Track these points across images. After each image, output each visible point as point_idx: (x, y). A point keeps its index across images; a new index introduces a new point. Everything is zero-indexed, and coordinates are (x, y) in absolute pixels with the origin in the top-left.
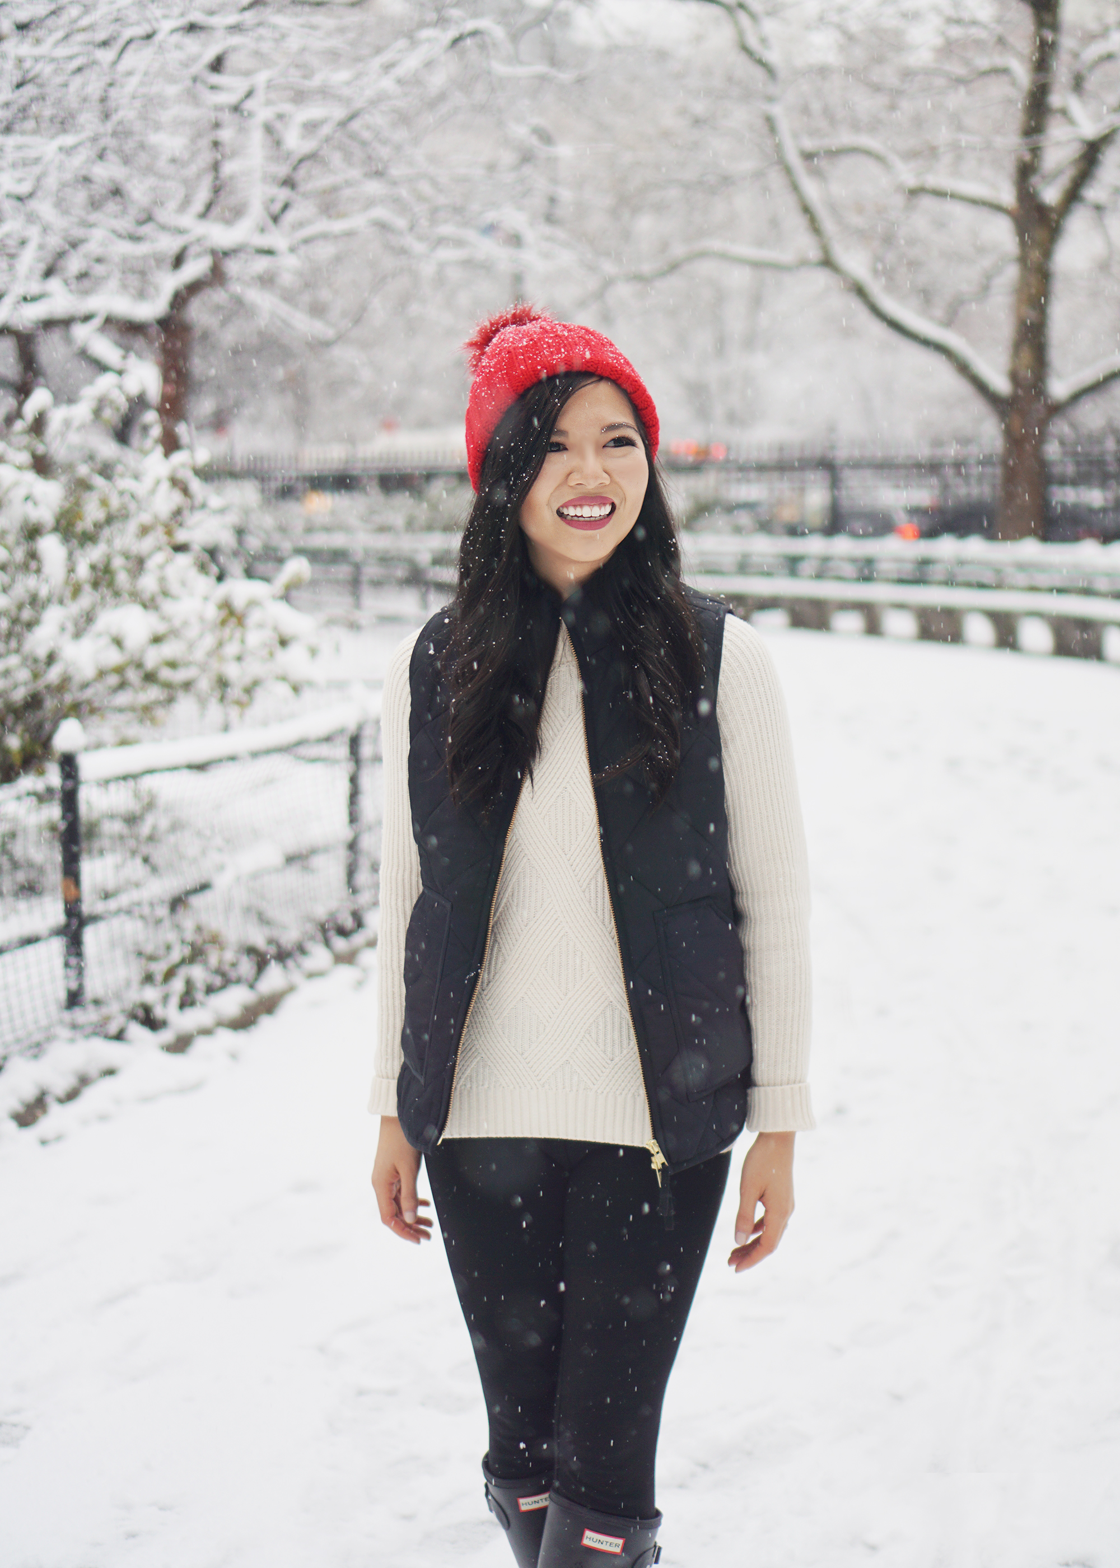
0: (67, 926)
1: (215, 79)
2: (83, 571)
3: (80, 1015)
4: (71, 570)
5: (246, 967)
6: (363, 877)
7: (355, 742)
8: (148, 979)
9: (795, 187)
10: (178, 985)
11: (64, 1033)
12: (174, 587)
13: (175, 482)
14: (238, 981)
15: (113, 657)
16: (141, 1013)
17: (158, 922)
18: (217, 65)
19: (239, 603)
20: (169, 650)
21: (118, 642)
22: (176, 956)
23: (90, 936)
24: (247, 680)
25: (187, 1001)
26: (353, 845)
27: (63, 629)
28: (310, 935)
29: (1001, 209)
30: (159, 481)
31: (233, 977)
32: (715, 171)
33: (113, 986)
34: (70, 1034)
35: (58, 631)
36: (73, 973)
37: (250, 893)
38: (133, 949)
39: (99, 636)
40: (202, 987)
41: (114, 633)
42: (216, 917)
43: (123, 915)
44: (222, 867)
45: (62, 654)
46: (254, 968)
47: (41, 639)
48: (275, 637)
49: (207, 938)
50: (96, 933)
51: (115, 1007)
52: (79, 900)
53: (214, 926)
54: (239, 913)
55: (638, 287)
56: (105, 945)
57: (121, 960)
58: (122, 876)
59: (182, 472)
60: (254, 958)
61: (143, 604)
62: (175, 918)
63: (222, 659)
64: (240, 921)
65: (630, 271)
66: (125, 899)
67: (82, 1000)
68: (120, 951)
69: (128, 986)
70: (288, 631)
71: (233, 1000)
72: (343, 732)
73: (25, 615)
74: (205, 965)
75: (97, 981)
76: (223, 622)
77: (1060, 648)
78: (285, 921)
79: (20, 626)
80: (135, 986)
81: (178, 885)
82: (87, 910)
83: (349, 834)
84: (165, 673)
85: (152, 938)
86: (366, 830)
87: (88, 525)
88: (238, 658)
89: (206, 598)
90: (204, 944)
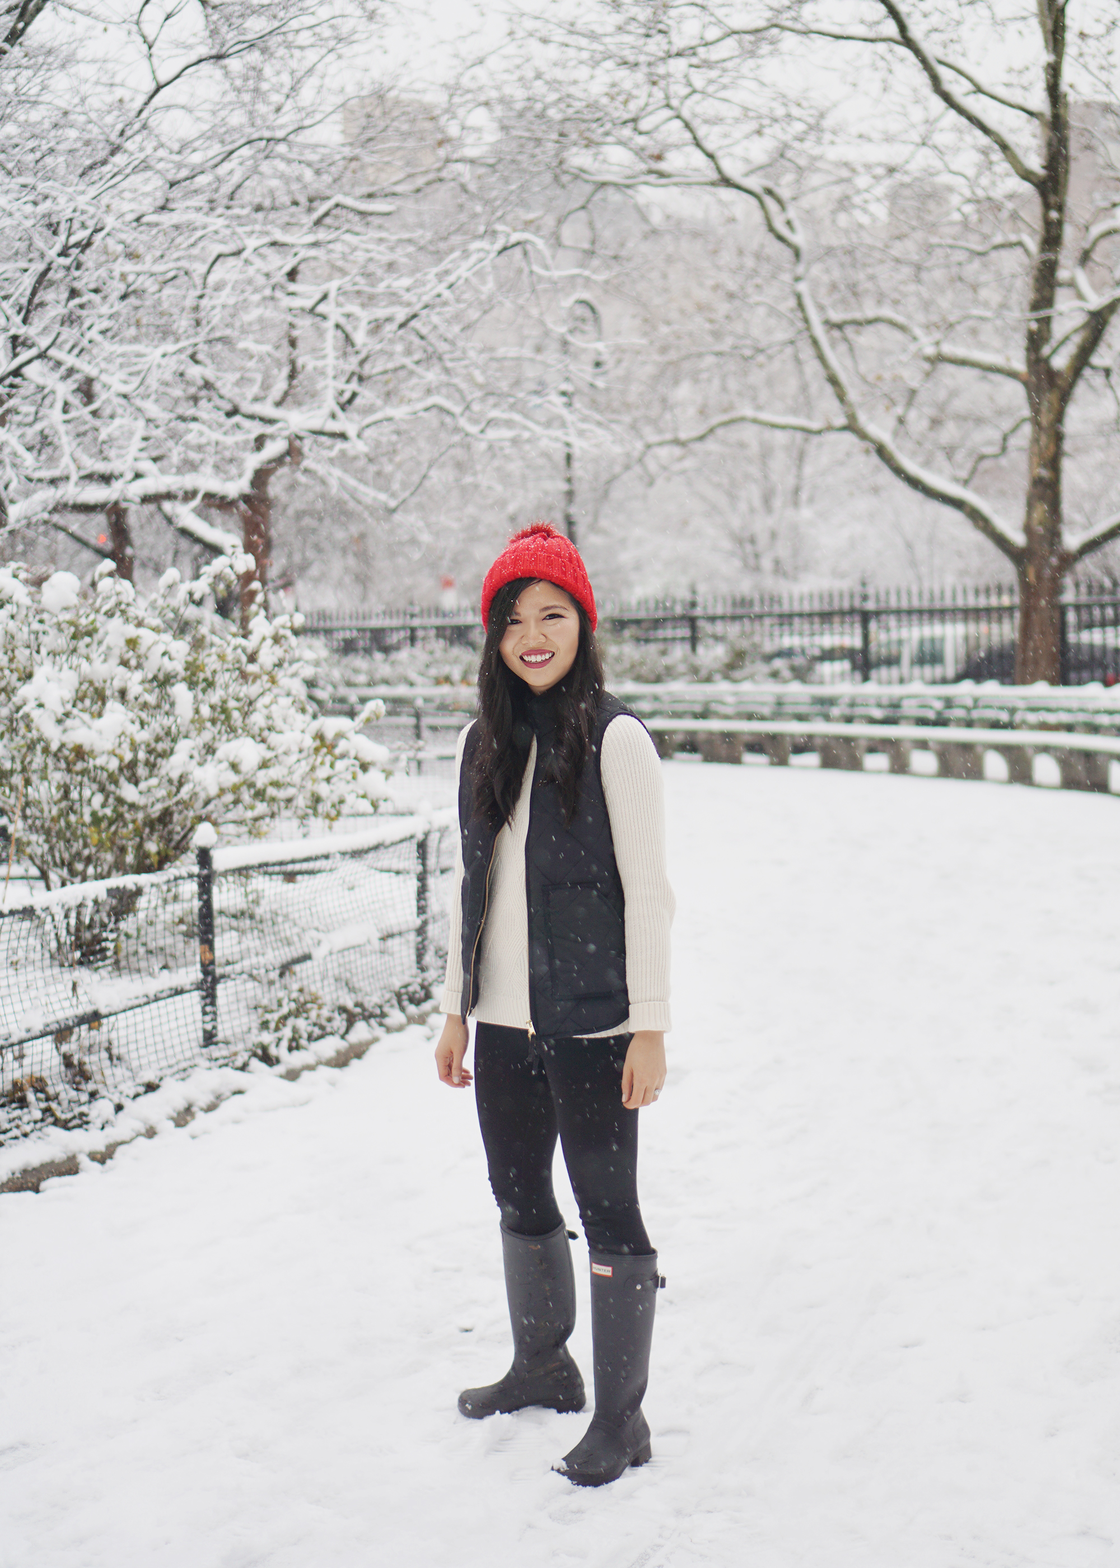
0: (204, 981)
1: (292, 287)
2: (206, 711)
3: (215, 1051)
4: (197, 711)
5: (339, 1022)
6: (429, 958)
7: (422, 847)
8: (265, 1025)
10: (287, 1032)
11: (204, 1063)
12: (279, 723)
13: (277, 639)
14: (332, 1033)
15: (231, 778)
16: (260, 1052)
17: (271, 983)
18: (292, 275)
19: (329, 735)
20: (275, 773)
21: (234, 767)
22: (285, 1010)
23: (220, 989)
24: (335, 798)
25: (294, 1046)
26: (421, 931)
27: (191, 757)
28: (388, 1001)
29: (1012, 375)
30: (264, 639)
31: (329, 1029)
32: (748, 342)
33: (238, 1030)
34: (207, 1064)
35: (187, 759)
36: (208, 1018)
37: (339, 965)
38: (252, 1004)
39: (220, 762)
40: (305, 1035)
41: (231, 759)
42: (315, 982)
43: (245, 976)
44: (319, 943)
45: (191, 777)
46: (345, 1024)
47: (174, 766)
48: (357, 763)
49: (308, 998)
50: (226, 989)
51: (240, 1046)
52: (212, 962)
53: (313, 989)
54: (332, 981)
55: (677, 451)
56: (232, 999)
57: (243, 1011)
58: (244, 946)
59: (282, 632)
60: (344, 1016)
61: (253, 737)
62: (283, 981)
63: (315, 781)
64: (333, 988)
65: (668, 436)
66: (246, 963)
67: (215, 1039)
68: (243, 1004)
69: (249, 1030)
70: (368, 758)
71: (330, 1046)
72: (412, 837)
73: (160, 747)
74: (307, 1018)
75: (227, 1025)
76: (317, 750)
77: (1070, 783)
78: (368, 989)
79: (156, 755)
80: (255, 1031)
81: (286, 954)
82: (219, 971)
83: (418, 922)
84: (271, 791)
85: (267, 996)
86: (431, 921)
87: (209, 674)
88: (328, 780)
89: (303, 731)
90: (306, 1003)
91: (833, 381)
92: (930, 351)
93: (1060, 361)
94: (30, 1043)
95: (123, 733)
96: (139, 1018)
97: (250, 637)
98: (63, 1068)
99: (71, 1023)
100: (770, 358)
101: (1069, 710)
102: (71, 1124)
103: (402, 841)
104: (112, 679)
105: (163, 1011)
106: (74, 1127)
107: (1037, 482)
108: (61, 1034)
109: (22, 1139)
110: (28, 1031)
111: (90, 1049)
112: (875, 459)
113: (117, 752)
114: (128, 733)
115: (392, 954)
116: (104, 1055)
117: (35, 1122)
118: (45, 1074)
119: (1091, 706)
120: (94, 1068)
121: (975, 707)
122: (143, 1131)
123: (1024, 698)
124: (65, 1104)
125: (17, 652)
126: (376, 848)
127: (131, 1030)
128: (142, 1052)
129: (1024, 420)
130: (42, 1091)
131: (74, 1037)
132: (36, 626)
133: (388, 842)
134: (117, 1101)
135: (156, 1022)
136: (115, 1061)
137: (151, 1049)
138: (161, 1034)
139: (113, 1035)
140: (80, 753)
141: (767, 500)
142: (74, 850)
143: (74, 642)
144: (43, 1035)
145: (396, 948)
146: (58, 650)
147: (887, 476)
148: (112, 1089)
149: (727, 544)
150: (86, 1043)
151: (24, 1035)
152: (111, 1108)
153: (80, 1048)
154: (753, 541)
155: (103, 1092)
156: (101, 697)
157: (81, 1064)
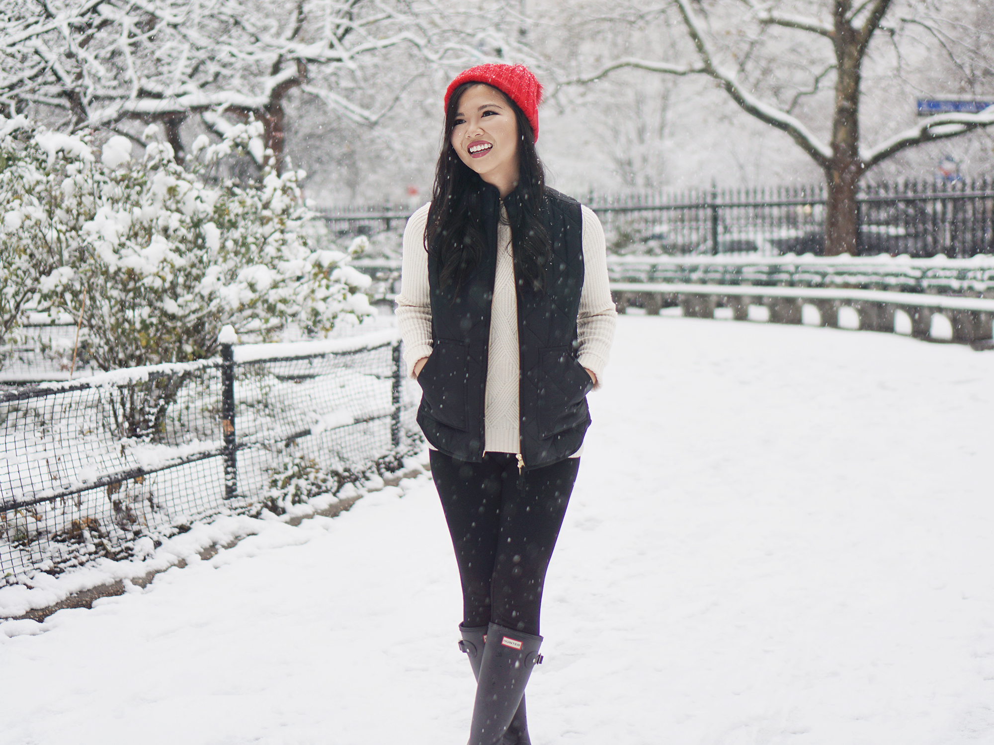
0: (226, 448)
2: (230, 244)
3: (235, 502)
4: (223, 245)
5: (332, 483)
7: (397, 353)
8: (274, 483)
9: (687, 21)
10: (291, 489)
11: (226, 511)
12: (286, 254)
13: (285, 190)
14: (327, 491)
15: (249, 296)
16: (270, 504)
17: (280, 452)
19: (326, 264)
20: (282, 292)
21: (252, 287)
22: (290, 473)
23: (239, 455)
24: (330, 314)
25: (297, 500)
26: (395, 416)
27: (219, 279)
28: (370, 468)
29: (824, 33)
30: (275, 190)
31: (324, 488)
32: (632, 11)
33: (253, 487)
34: (229, 512)
35: (215, 280)
36: (229, 477)
37: (332, 440)
38: (264, 466)
39: (241, 282)
40: (305, 492)
41: (249, 280)
42: (313, 452)
43: (258, 445)
44: (317, 422)
45: (218, 294)
46: (336, 484)
47: (205, 286)
48: (347, 287)
49: (308, 464)
50: (243, 454)
51: (255, 499)
52: (233, 434)
53: (312, 456)
54: (326, 451)
55: (581, 89)
56: (248, 462)
57: (258, 472)
58: (258, 422)
59: (289, 184)
60: (336, 478)
61: (267, 265)
62: (288, 449)
63: (314, 300)
64: (327, 457)
65: (574, 78)
66: (260, 435)
67: (234, 493)
68: (257, 467)
69: (262, 487)
70: (354, 283)
71: (325, 501)
72: (389, 344)
73: (195, 271)
74: (307, 479)
75: (244, 483)
76: (316, 275)
77: (865, 326)
78: (355, 459)
79: (192, 278)
80: (266, 488)
81: (291, 431)
82: (238, 440)
83: (393, 409)
84: (280, 306)
85: (276, 460)
86: (402, 409)
87: (232, 217)
88: (325, 299)
89: (305, 259)
90: (306, 467)
91: (694, 35)
92: (764, 15)
93: (859, 23)
94: (86, 492)
95: (165, 260)
96: (174, 475)
97: (265, 190)
98: (113, 513)
99: (120, 477)
100: (648, 23)
101: (864, 274)
102: (119, 556)
103: (381, 346)
104: (157, 219)
105: (194, 470)
106: (122, 559)
107: (841, 111)
108: (113, 485)
109: (79, 566)
110: (85, 482)
111: (136, 499)
112: (724, 94)
113: (161, 274)
114: (169, 259)
115: (372, 434)
116: (147, 503)
117: (90, 554)
118: (98, 517)
119: (882, 270)
120: (138, 513)
121: (797, 272)
122: (176, 562)
123: (832, 266)
124: (115, 540)
125: (83, 199)
126: (360, 351)
127: (168, 484)
128: (177, 501)
129: (832, 67)
130: (96, 530)
131: (123, 488)
132: (98, 177)
133: (370, 347)
134: (156, 539)
135: (188, 478)
136: (156, 509)
137: (184, 499)
138: (192, 488)
139: (154, 488)
140: (132, 274)
141: (641, 132)
142: (128, 352)
143: (128, 191)
144: (96, 486)
145: (376, 429)
146: (116, 197)
147: (733, 105)
148: (152, 530)
149: (612, 165)
150: (132, 493)
151: (82, 486)
152: (152, 544)
153: (127, 496)
154: (630, 163)
155: (145, 532)
156: (149, 232)
157: (128, 509)
